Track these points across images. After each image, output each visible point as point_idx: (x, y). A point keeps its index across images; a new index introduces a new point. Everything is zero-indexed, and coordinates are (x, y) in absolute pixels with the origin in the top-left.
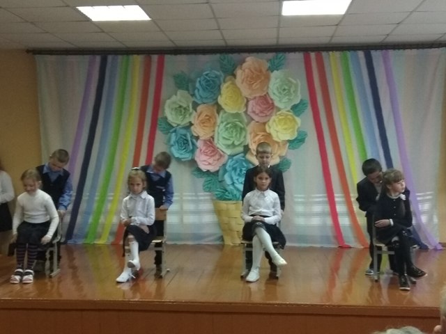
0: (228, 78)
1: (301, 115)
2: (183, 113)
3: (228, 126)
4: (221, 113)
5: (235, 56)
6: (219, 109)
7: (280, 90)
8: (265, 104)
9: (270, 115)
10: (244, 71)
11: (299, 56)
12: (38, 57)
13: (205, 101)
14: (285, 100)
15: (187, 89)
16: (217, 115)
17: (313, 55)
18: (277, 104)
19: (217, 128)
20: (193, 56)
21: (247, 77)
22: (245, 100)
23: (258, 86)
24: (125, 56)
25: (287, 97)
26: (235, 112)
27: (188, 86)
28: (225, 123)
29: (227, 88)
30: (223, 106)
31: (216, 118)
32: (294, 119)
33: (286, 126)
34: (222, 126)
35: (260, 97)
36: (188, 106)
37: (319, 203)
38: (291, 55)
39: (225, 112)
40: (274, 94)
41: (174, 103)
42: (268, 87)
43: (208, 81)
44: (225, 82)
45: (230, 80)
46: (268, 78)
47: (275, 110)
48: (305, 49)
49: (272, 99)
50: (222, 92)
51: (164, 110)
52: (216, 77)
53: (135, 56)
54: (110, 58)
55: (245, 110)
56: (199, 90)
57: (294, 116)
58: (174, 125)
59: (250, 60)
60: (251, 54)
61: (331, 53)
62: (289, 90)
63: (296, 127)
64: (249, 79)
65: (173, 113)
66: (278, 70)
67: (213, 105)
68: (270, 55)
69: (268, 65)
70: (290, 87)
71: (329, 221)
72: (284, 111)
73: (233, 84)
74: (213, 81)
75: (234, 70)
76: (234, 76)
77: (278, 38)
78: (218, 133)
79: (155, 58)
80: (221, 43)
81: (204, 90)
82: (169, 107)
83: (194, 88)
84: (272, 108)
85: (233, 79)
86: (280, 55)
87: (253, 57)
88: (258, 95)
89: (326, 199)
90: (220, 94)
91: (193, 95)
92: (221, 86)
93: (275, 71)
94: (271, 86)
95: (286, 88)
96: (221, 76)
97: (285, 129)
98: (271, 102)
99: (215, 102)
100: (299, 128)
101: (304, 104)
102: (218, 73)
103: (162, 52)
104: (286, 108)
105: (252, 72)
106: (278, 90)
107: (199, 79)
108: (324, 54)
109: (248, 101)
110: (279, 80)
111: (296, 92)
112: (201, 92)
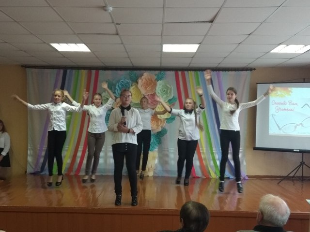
5: (138, 72)
7: (162, 91)
8: (153, 99)
9: (157, 105)
10: (143, 80)
11: (173, 73)
12: (27, 69)
14: (165, 96)
17: (180, 73)
20: (115, 71)
23: (150, 89)
24: (77, 70)
26: (137, 102)
27: (111, 88)
29: (133, 89)
35: (151, 94)
38: (168, 73)
40: (159, 93)
41: (104, 97)
42: (155, 89)
43: (123, 85)
44: (132, 86)
45: (135, 85)
46: (155, 85)
48: (176, 70)
52: (128, 83)
53: (83, 70)
54: (68, 71)
56: (117, 90)
59: (146, 74)
60: (147, 71)
61: (189, 72)
62: (167, 91)
64: (145, 85)
68: (157, 72)
69: (156, 77)
73: (137, 87)
74: (125, 85)
75: (137, 80)
76: (137, 83)
77: (161, 63)
79: (94, 72)
80: (130, 65)
83: (115, 89)
86: (162, 72)
92: (130, 88)
93: (160, 81)
94: (157, 89)
95: (165, 90)
96: (130, 82)
101: (175, 99)
102: (128, 81)
103: (98, 69)
105: (147, 81)
107: (117, 84)
108: (186, 72)
110: (161, 86)
111: (170, 92)
112: (119, 91)
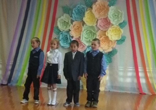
0: (89, 9)
1: (123, 28)
2: (66, 25)
3: (88, 32)
4: (85, 26)
6: (84, 23)
7: (113, 16)
8: (106, 22)
9: (108, 28)
10: (96, 6)
13: (77, 20)
14: (116, 20)
15: (69, 14)
16: (82, 26)
18: (112, 22)
19: (82, 33)
21: (98, 9)
22: (97, 20)
23: (103, 13)
26: (91, 25)
27: (69, 12)
28: (86, 30)
29: (88, 13)
30: (86, 22)
31: (82, 28)
32: (120, 30)
33: (116, 33)
34: (85, 32)
35: (104, 18)
36: (69, 22)
37: (130, 71)
39: (87, 25)
40: (110, 17)
41: (62, 20)
42: (108, 14)
43: (79, 10)
44: (87, 11)
45: (89, 10)
46: (108, 10)
47: (111, 25)
49: (109, 20)
50: (85, 15)
51: (57, 23)
52: (83, 8)
55: (96, 24)
56: (74, 14)
57: (120, 28)
58: (62, 31)
62: (118, 16)
63: (121, 34)
65: (62, 24)
66: (113, 6)
67: (81, 22)
69: (108, 3)
70: (118, 14)
71: (135, 81)
72: (115, 26)
73: (91, 12)
74: (81, 10)
75: (92, 5)
76: (92, 8)
78: (83, 35)
81: (76, 14)
82: (60, 22)
83: (72, 13)
84: (110, 24)
85: (91, 9)
88: (103, 18)
89: (134, 70)
90: (84, 16)
91: (71, 16)
92: (85, 13)
94: (109, 13)
96: (85, 8)
97: (115, 35)
98: (109, 21)
99: (82, 20)
100: (122, 34)
101: (125, 23)
102: (84, 6)
104: (116, 24)
105: (100, 6)
107: (74, 9)
109: (98, 20)
110: (113, 11)
111: (121, 17)
112: (75, 15)
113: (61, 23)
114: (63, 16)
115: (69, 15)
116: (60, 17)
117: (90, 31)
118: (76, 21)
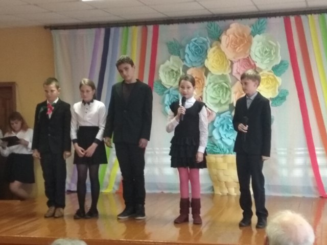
0: (215, 43)
1: (283, 75)
2: (175, 76)
3: (216, 86)
4: (209, 75)
5: (220, 24)
6: (207, 72)
7: (262, 53)
8: (247, 65)
10: (229, 36)
11: (280, 20)
12: (54, 32)
13: (194, 65)
14: (267, 61)
15: (179, 55)
16: (205, 77)
17: (292, 19)
18: (258, 65)
19: (205, 89)
22: (230, 63)
23: (241, 50)
24: (125, 28)
25: (268, 59)
26: (220, 74)
27: (179, 52)
28: (212, 84)
29: (214, 52)
30: (210, 69)
31: (204, 79)
32: (275, 79)
33: (268, 86)
34: (210, 87)
35: (244, 59)
36: (179, 70)
38: (273, 20)
39: (212, 75)
40: (256, 56)
41: (167, 67)
42: (250, 50)
43: (197, 47)
44: (211, 47)
45: (216, 45)
46: (250, 42)
48: (286, 14)
49: (253, 61)
50: (208, 56)
51: (159, 73)
52: (204, 42)
53: (134, 27)
54: (112, 30)
55: (230, 71)
56: (188, 55)
57: (275, 76)
58: (168, 87)
59: (234, 26)
60: (235, 21)
61: (309, 16)
62: (270, 53)
63: (277, 87)
64: (233, 43)
65: (167, 76)
66: (260, 34)
67: (202, 69)
68: (253, 21)
70: (271, 50)
71: (311, 173)
72: (265, 72)
73: (219, 48)
74: (201, 46)
75: (220, 36)
76: (220, 40)
78: (206, 93)
79: (150, 28)
81: (193, 54)
82: (163, 71)
83: (185, 53)
85: (219, 44)
86: (262, 20)
87: (236, 24)
88: (241, 58)
89: (307, 152)
90: (207, 58)
91: (184, 60)
92: (208, 51)
93: (257, 36)
94: (253, 49)
95: (268, 50)
96: (208, 41)
97: (268, 88)
98: (253, 64)
99: (203, 65)
100: (280, 87)
101: (285, 64)
102: (205, 40)
103: (156, 23)
104: (267, 68)
105: (236, 37)
106: (260, 52)
107: (188, 45)
108: (303, 17)
109: (232, 63)
110: (260, 43)
111: (276, 53)
112: (190, 56)
113: (166, 73)
114: (169, 60)
115: (180, 58)
116: (163, 63)
117: (219, 84)
118: (193, 67)
